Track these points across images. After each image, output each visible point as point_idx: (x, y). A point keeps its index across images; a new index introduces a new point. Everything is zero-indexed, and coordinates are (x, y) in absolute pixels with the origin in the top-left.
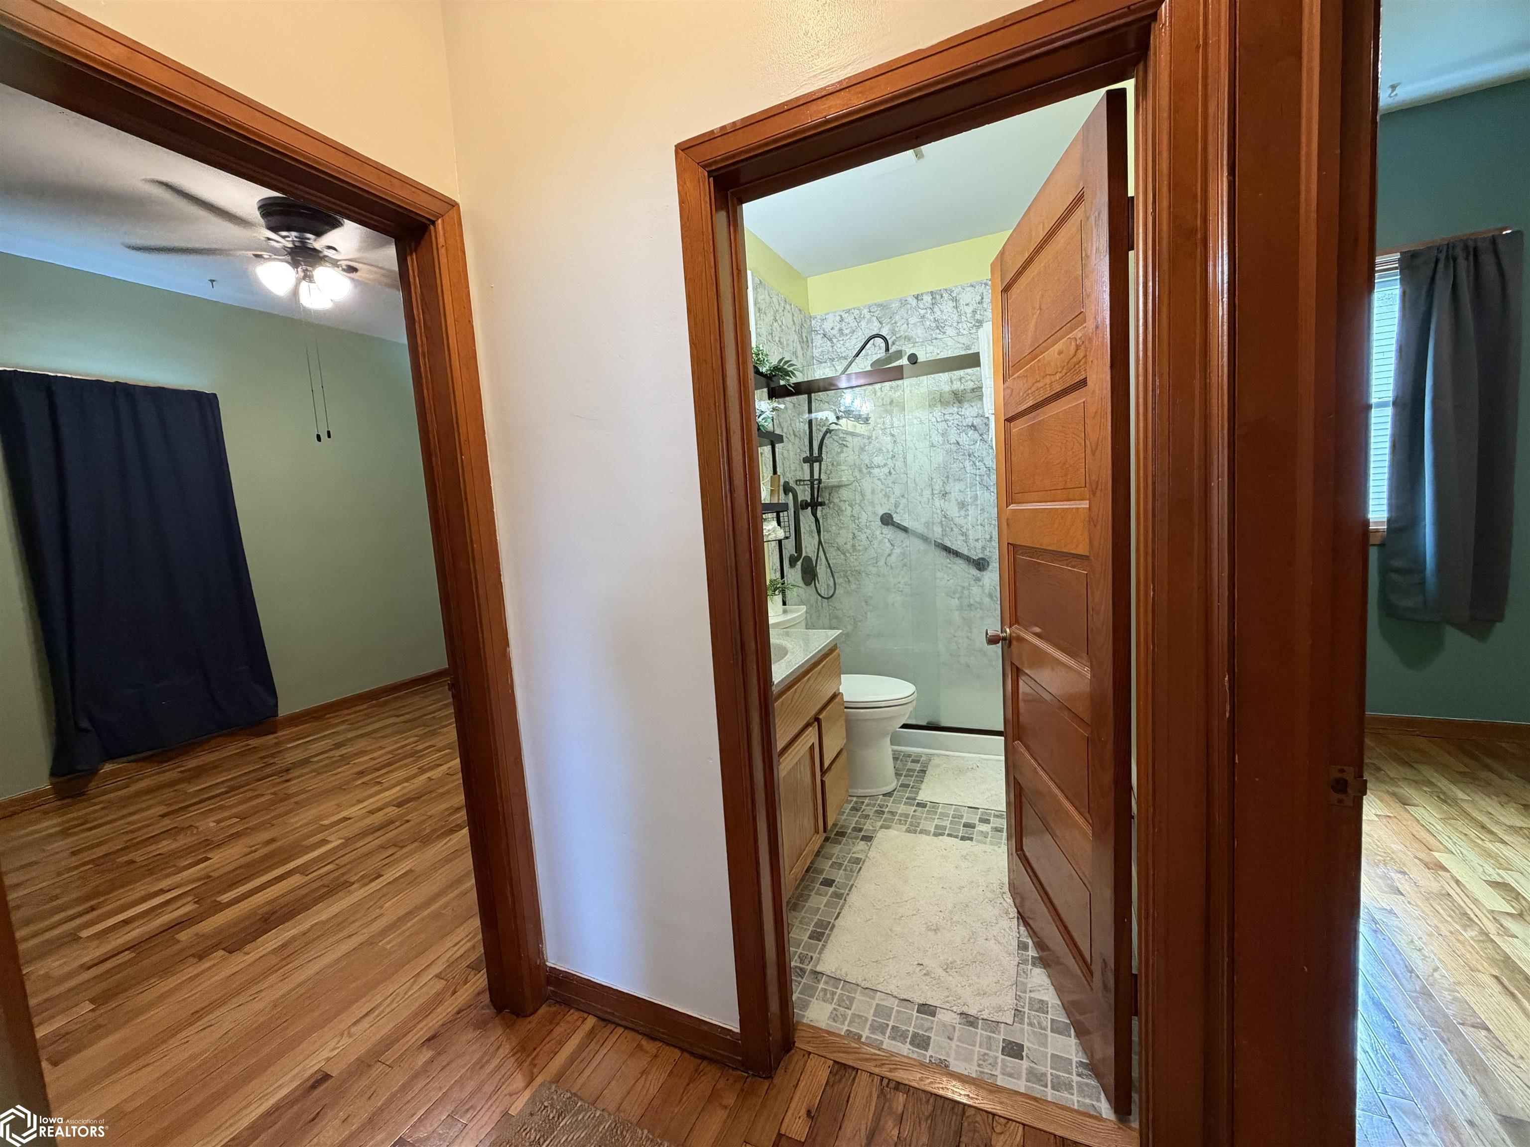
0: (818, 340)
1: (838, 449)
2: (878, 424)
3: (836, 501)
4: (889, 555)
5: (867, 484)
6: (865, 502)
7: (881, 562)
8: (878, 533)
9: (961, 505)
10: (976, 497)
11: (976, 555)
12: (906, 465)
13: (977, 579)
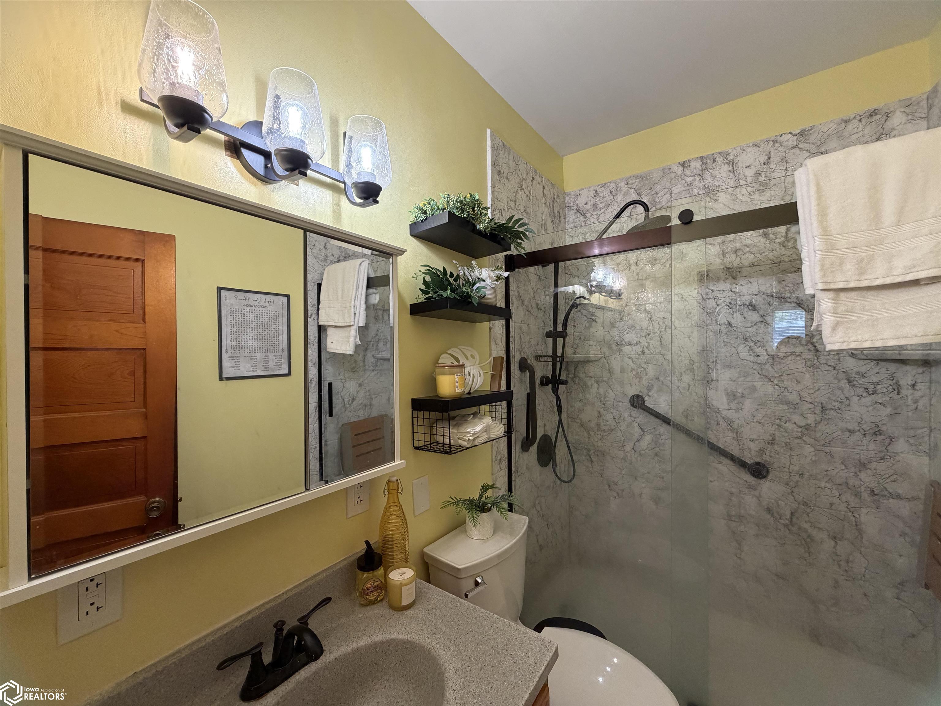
0: (571, 216)
1: (586, 323)
2: (631, 299)
3: (582, 375)
4: (638, 440)
5: (616, 363)
6: (613, 380)
7: (628, 448)
8: (626, 415)
9: (732, 396)
10: (753, 389)
11: (750, 458)
12: (662, 345)
13: (751, 487)
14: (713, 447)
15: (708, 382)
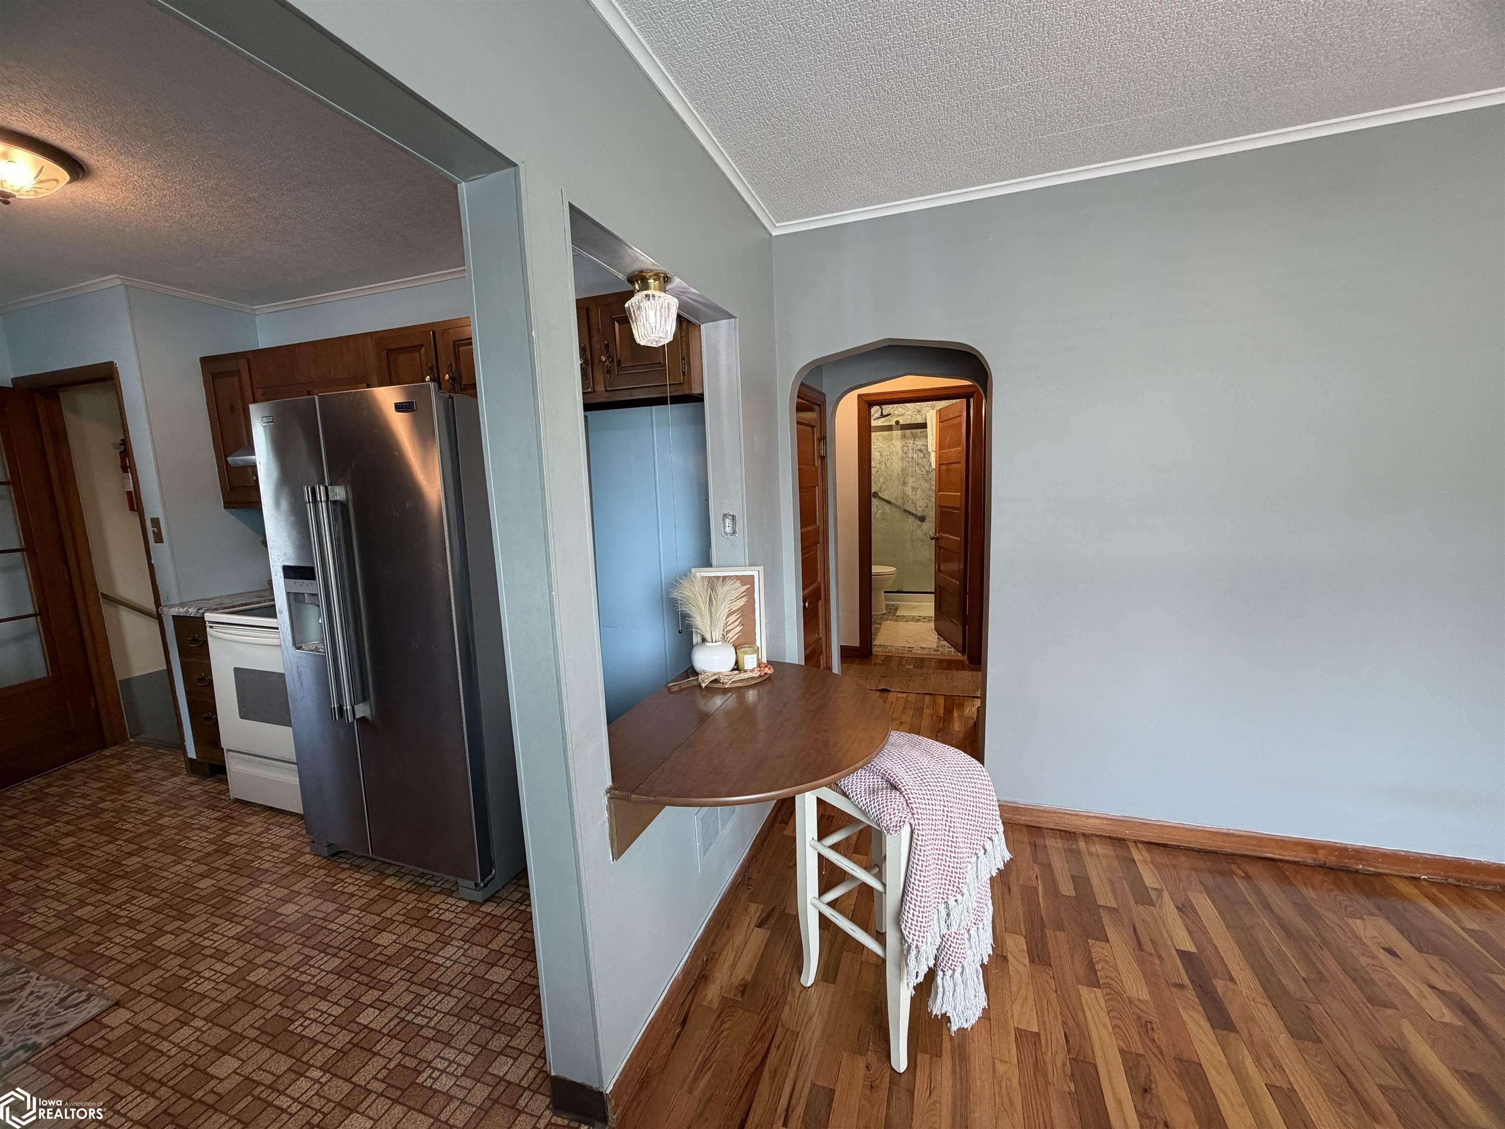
9: (913, 489)
10: (921, 485)
11: (919, 514)
12: (886, 467)
13: (920, 526)
14: (905, 511)
15: (905, 483)
